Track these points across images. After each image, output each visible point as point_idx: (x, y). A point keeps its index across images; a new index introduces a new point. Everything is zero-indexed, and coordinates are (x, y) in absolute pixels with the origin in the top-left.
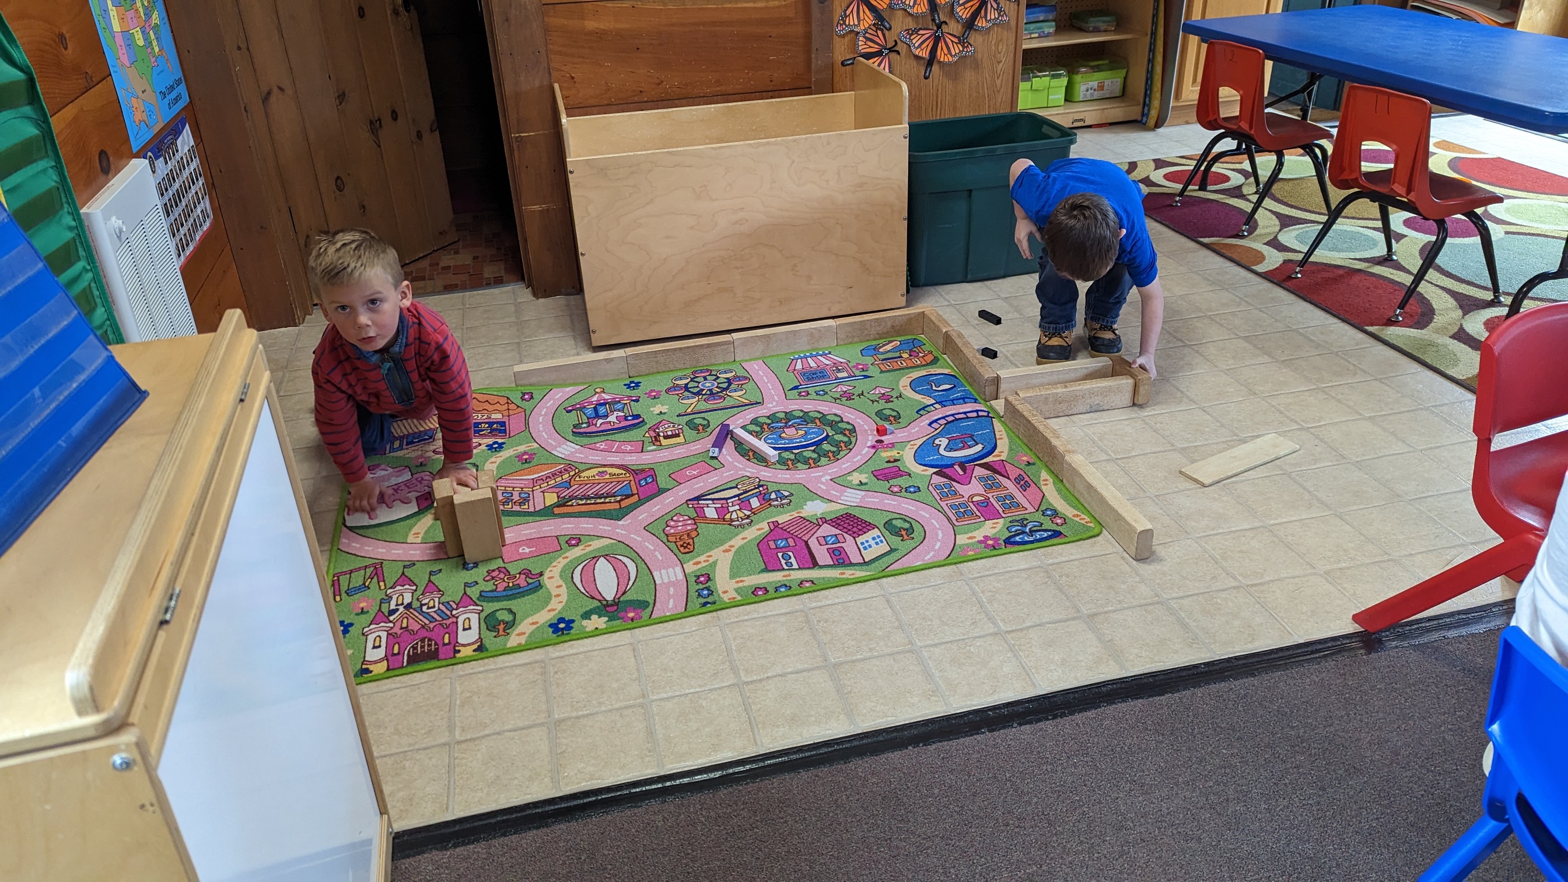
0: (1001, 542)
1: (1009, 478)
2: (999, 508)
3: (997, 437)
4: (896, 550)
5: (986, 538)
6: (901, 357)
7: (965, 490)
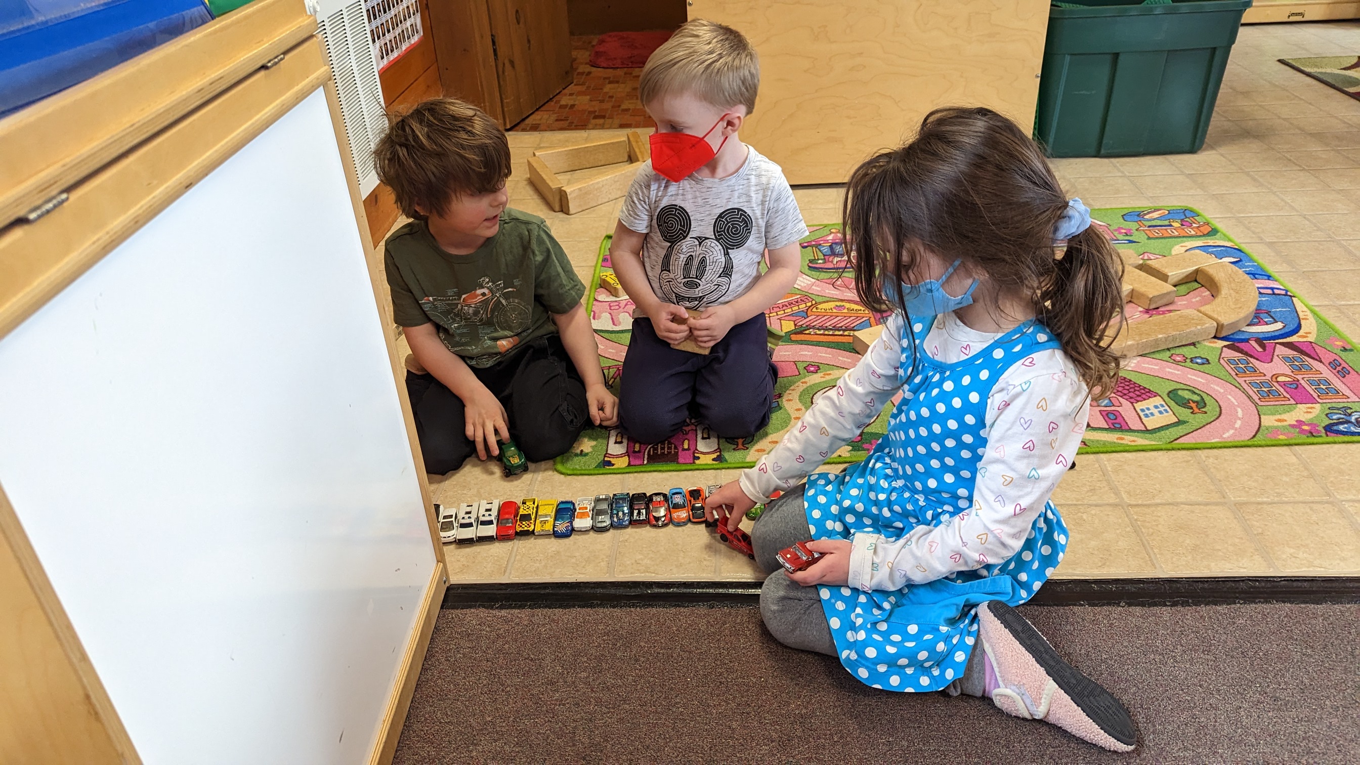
0: (1321, 428)
1: (1321, 362)
2: (1312, 392)
3: (1301, 317)
4: (1184, 422)
5: (1300, 423)
6: (1171, 225)
7: (1267, 369)
